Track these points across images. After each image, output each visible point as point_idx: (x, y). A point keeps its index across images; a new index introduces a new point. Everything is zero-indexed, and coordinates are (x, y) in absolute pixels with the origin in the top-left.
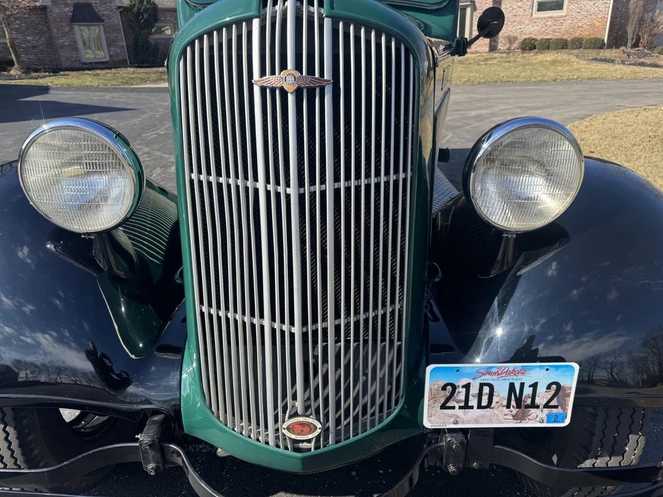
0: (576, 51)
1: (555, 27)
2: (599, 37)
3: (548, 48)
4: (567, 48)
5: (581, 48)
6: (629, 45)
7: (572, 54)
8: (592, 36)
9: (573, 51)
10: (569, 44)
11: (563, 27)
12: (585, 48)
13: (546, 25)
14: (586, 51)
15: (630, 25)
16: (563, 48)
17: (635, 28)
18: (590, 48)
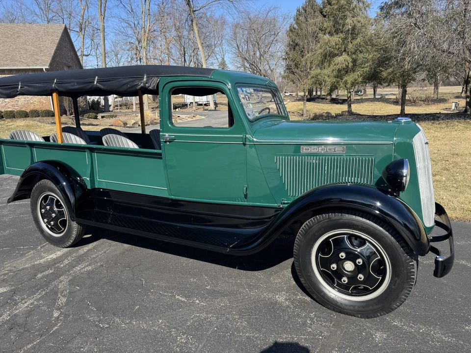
0: (37, 119)
1: (13, 103)
2: (48, 109)
3: (14, 117)
4: (28, 117)
5: (39, 116)
6: (68, 113)
7: (35, 120)
8: (44, 109)
9: (35, 119)
10: (30, 115)
11: (20, 103)
12: (42, 116)
13: (5, 102)
14: (45, 118)
15: (65, 102)
16: (26, 117)
17: (69, 104)
18: (46, 116)
